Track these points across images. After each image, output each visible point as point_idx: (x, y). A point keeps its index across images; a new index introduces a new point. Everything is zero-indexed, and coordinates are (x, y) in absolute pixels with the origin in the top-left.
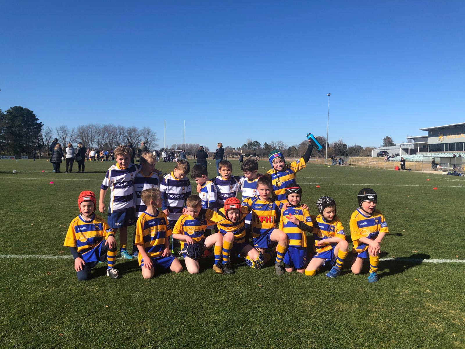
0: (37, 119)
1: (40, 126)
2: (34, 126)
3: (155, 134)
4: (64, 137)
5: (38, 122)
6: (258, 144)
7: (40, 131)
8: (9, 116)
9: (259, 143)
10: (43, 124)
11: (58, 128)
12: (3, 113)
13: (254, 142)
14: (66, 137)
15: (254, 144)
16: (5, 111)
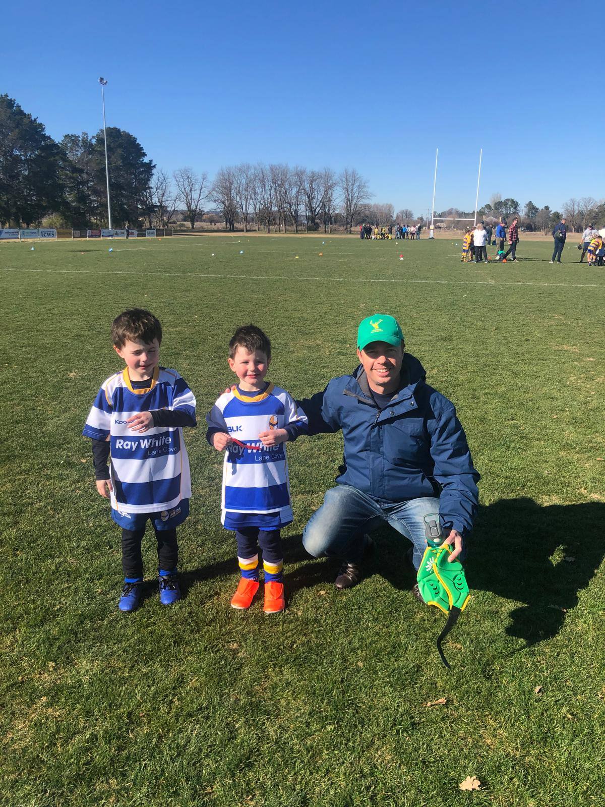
0: (144, 155)
1: (149, 167)
2: (139, 168)
3: (330, 183)
4: (188, 189)
5: (146, 160)
6: (515, 204)
7: (148, 180)
8: (99, 147)
9: (517, 203)
10: (155, 165)
11: (177, 172)
12: (90, 140)
13: (507, 200)
14: (191, 191)
15: (507, 204)
16: (94, 137)
